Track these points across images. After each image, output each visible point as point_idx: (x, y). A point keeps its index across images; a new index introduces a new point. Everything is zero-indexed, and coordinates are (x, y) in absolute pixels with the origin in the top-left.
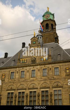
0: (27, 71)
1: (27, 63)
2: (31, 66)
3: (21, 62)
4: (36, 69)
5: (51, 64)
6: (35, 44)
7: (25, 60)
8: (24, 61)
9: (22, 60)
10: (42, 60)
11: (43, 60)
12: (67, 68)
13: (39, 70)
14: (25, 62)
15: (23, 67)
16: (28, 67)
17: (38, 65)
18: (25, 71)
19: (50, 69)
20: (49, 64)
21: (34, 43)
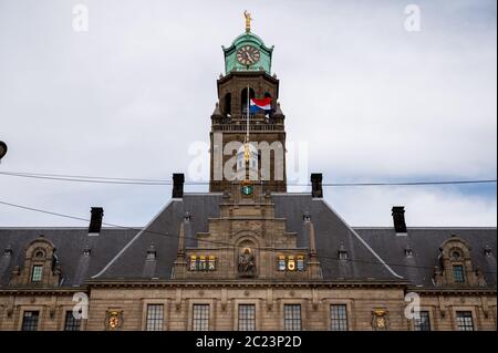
0: (219, 305)
1: (218, 274)
2: (236, 287)
3: (193, 265)
4: (257, 302)
5: (318, 287)
6: (250, 196)
7: (207, 259)
8: (207, 263)
9: (198, 258)
10: (283, 268)
11: (287, 270)
12: (380, 312)
13: (270, 308)
14: (212, 266)
15: (205, 287)
16: (224, 292)
17: (265, 287)
18: (211, 305)
19: (315, 307)
20: (311, 287)
21: (247, 191)
